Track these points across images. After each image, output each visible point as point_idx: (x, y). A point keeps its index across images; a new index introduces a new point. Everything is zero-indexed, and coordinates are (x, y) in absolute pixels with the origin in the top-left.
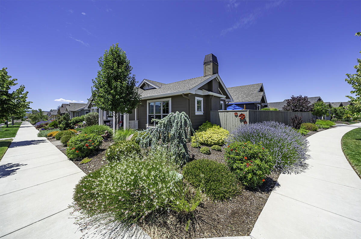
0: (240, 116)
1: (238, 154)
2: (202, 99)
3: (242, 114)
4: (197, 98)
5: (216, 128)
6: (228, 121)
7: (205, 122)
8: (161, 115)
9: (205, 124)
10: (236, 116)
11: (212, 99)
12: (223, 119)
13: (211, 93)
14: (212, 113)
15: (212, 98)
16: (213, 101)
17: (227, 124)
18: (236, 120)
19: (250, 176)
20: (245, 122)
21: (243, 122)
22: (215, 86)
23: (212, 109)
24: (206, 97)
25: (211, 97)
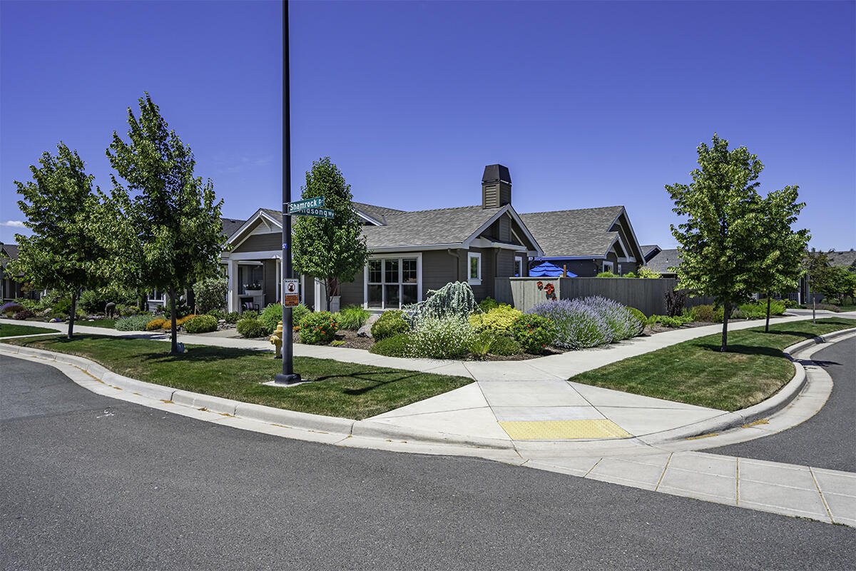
0: (545, 288)
1: (523, 324)
2: (478, 255)
3: (549, 285)
4: (470, 255)
5: (504, 309)
6: (525, 297)
7: (485, 299)
8: (398, 286)
9: (484, 302)
10: (540, 288)
11: (498, 257)
12: (518, 293)
13: (496, 245)
14: (498, 282)
15: (499, 254)
16: (500, 257)
17: (525, 301)
18: (540, 296)
19: (530, 340)
20: (554, 298)
21: (551, 299)
22: (504, 230)
23: (498, 275)
24: (487, 252)
25: (496, 251)
